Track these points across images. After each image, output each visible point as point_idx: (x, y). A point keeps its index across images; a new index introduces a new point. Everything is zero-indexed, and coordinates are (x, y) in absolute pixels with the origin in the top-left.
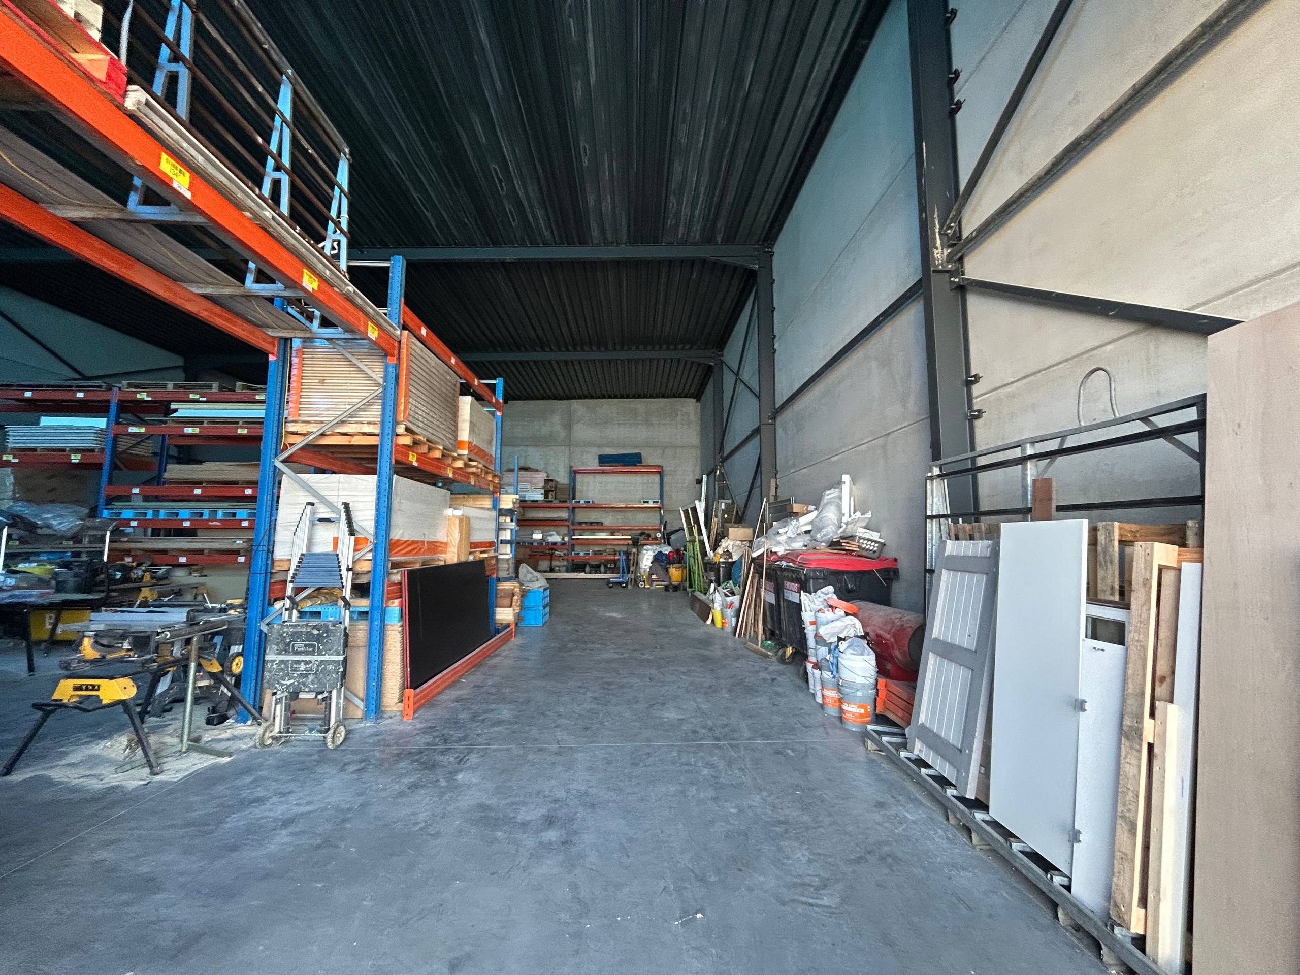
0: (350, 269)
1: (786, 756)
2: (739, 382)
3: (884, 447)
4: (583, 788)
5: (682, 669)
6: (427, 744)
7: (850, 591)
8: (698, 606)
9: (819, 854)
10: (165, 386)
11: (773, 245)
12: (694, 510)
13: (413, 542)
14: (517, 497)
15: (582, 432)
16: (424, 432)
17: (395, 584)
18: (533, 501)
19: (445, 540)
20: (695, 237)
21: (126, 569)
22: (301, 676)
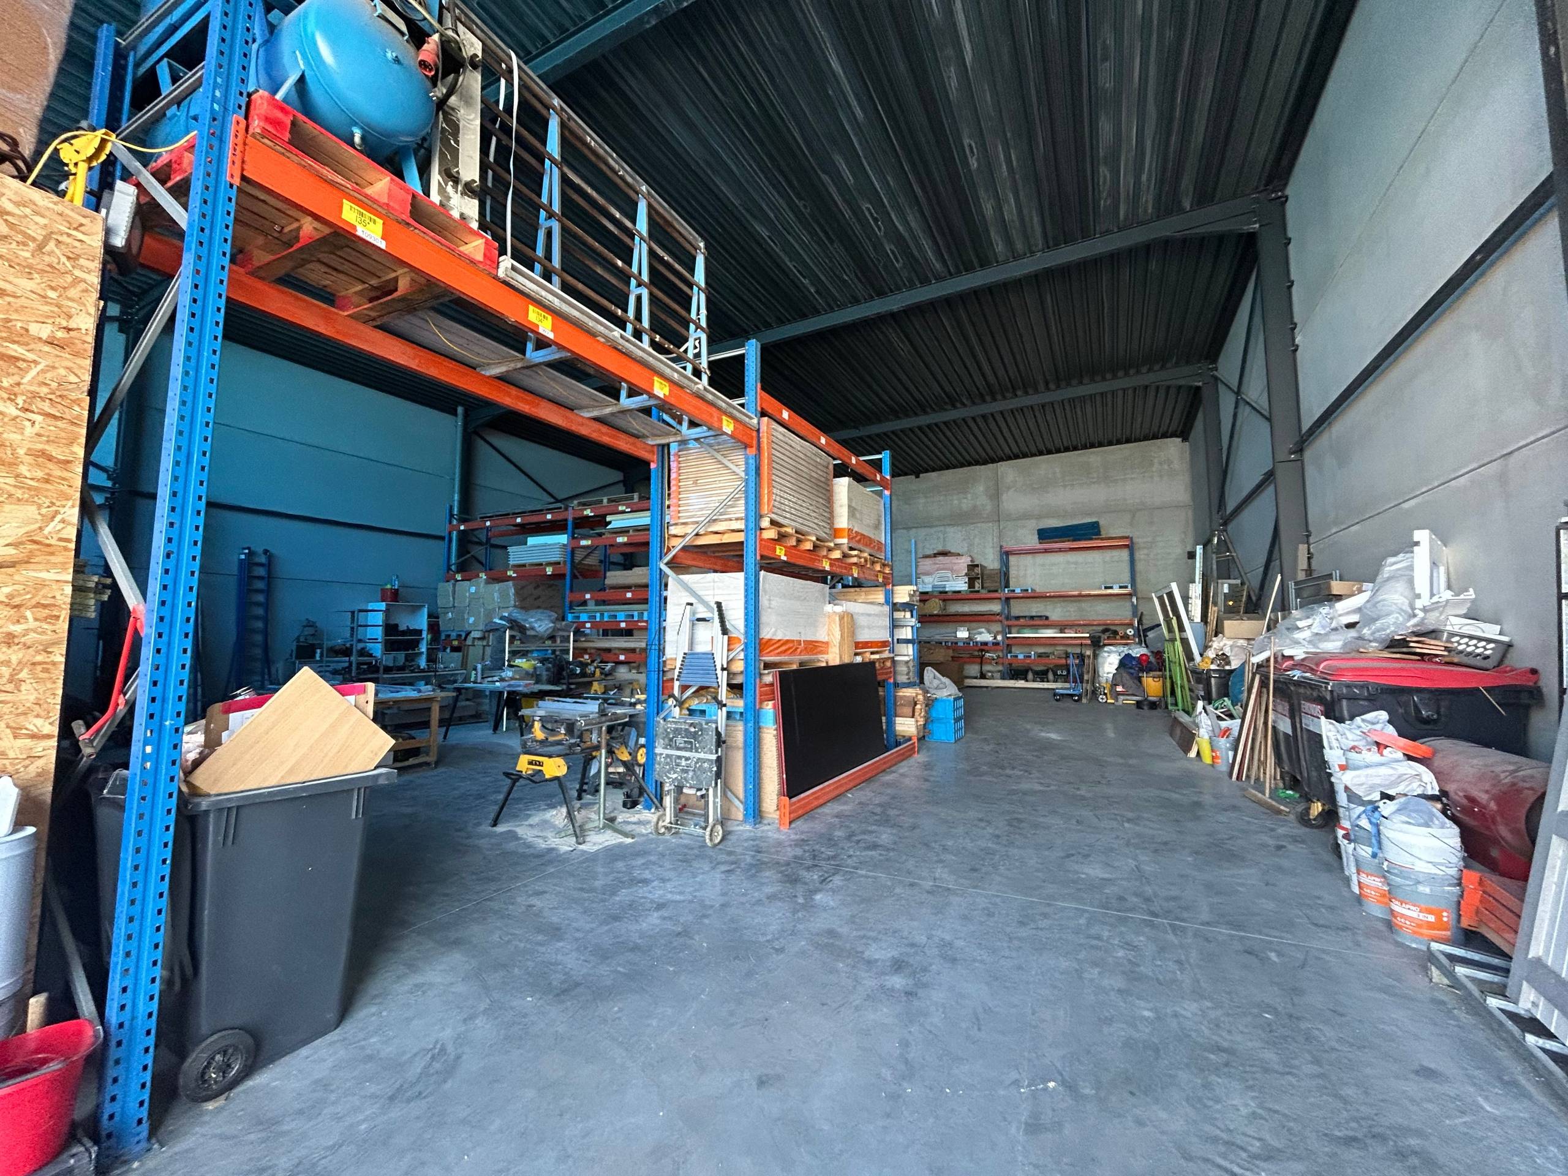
0: (710, 363)
1: (1264, 960)
2: (1241, 404)
3: (1502, 478)
4: (948, 937)
5: (1130, 815)
6: (795, 857)
7: (1427, 721)
8: (1178, 731)
9: (1276, 1112)
10: (602, 501)
11: (1285, 185)
12: (1170, 595)
13: (788, 641)
14: (915, 588)
15: (1015, 501)
16: (793, 524)
17: (767, 685)
18: (955, 592)
19: (826, 639)
20: (1146, 211)
22: (682, 770)
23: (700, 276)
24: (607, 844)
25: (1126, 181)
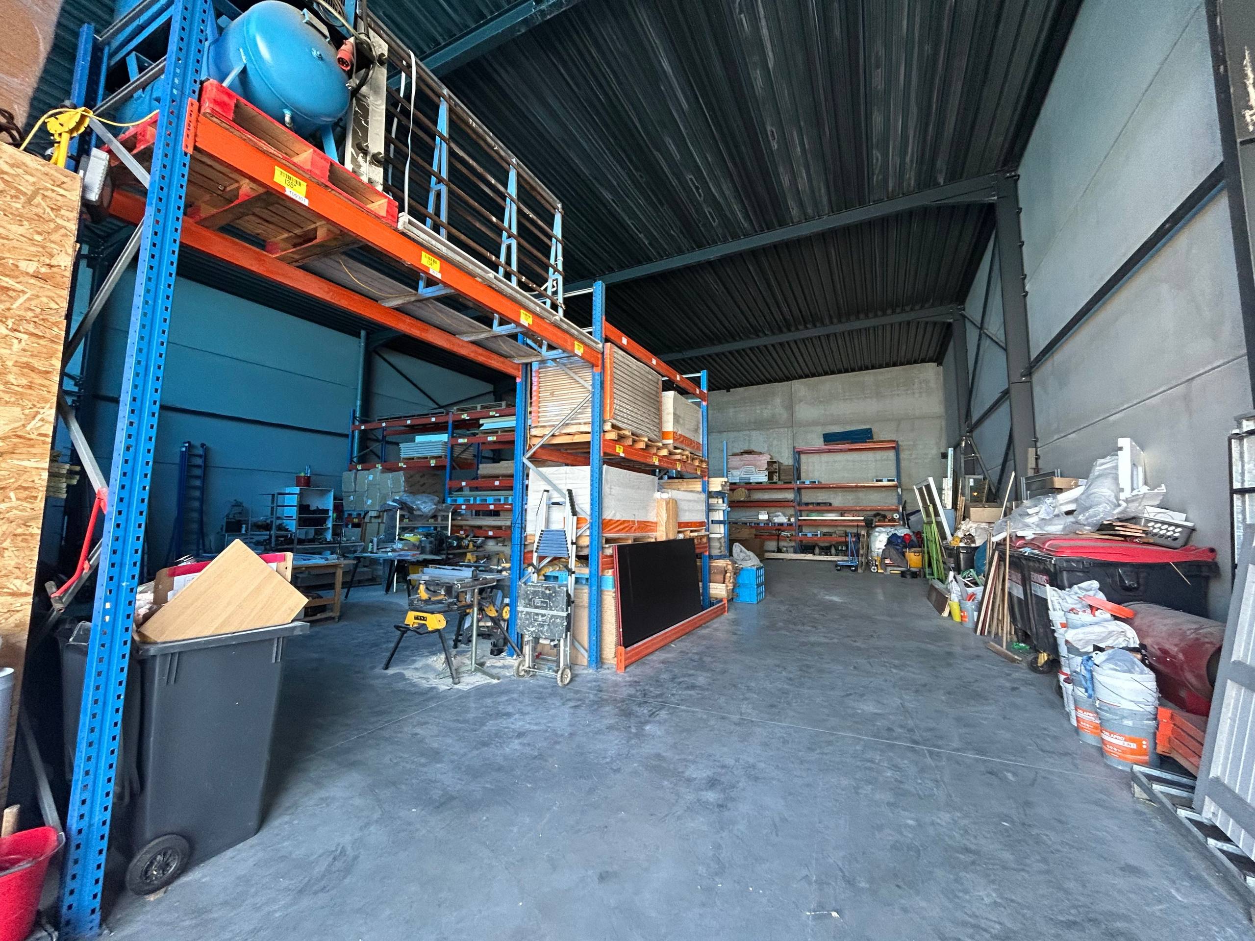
0: (565, 299)
1: (1004, 780)
2: (983, 336)
3: (1186, 398)
4: (751, 760)
5: (896, 662)
6: (630, 696)
7: (1129, 589)
8: (934, 595)
10: (476, 408)
11: (1017, 167)
12: (928, 487)
13: (624, 522)
14: (726, 480)
15: (805, 412)
16: (630, 427)
17: (607, 557)
18: (757, 483)
19: (655, 520)
20: (909, 185)
21: (460, 539)
22: (539, 625)
23: (557, 230)
24: (477, 684)
25: (893, 160)
